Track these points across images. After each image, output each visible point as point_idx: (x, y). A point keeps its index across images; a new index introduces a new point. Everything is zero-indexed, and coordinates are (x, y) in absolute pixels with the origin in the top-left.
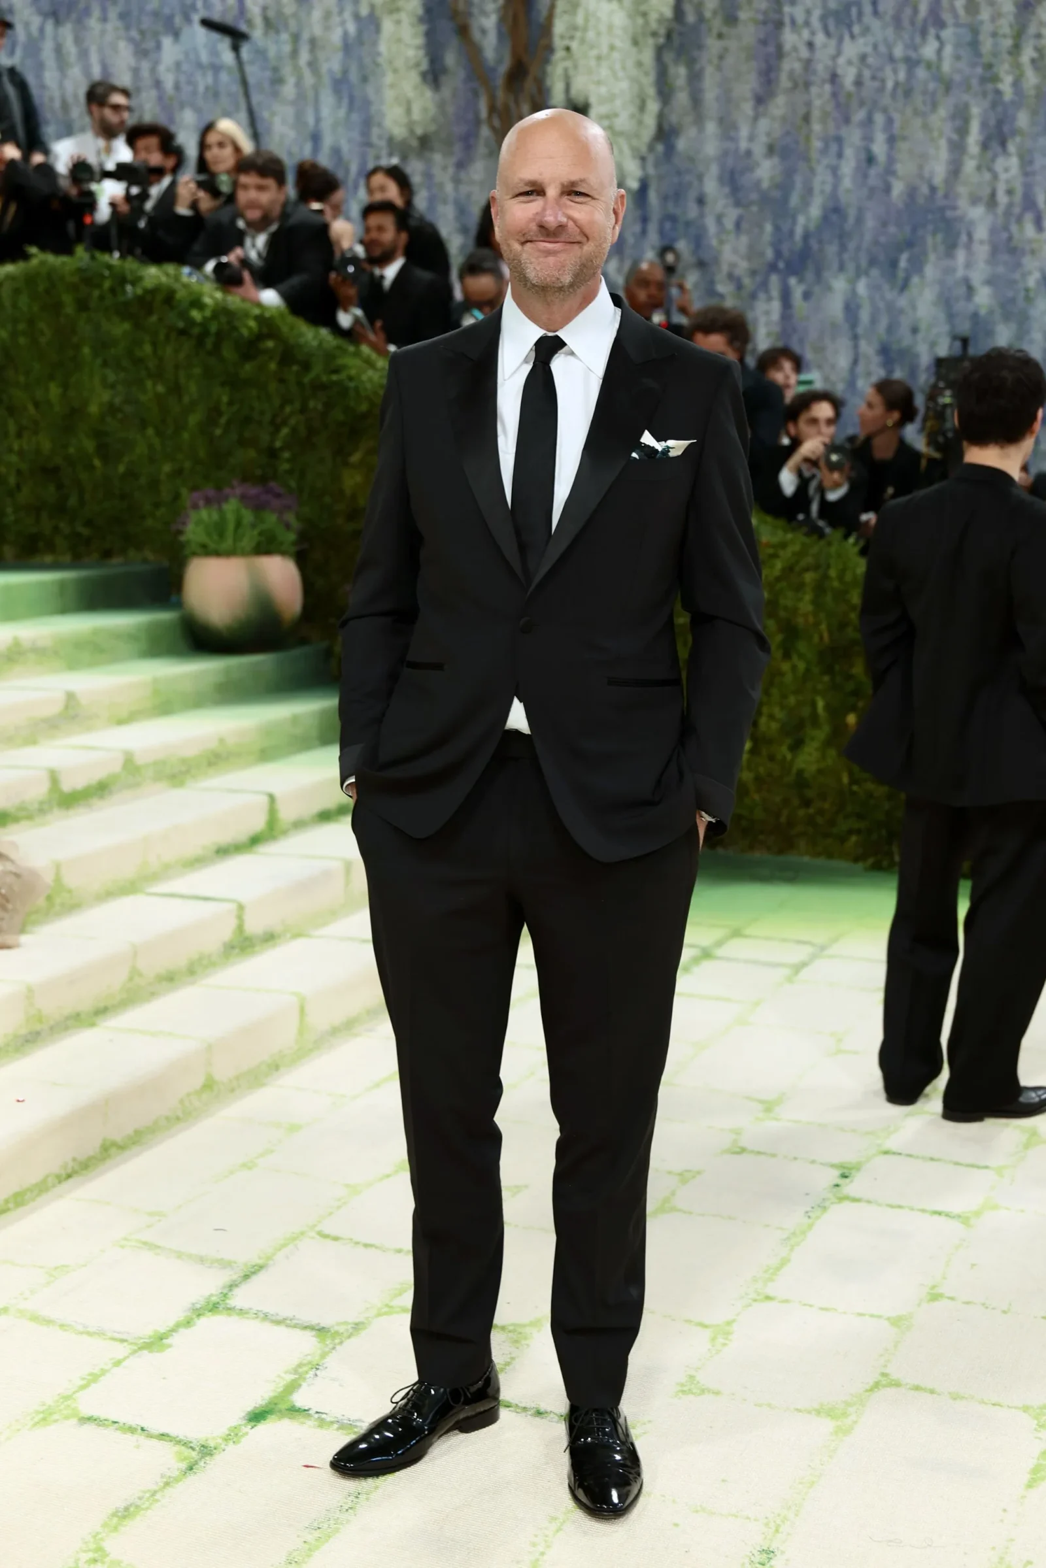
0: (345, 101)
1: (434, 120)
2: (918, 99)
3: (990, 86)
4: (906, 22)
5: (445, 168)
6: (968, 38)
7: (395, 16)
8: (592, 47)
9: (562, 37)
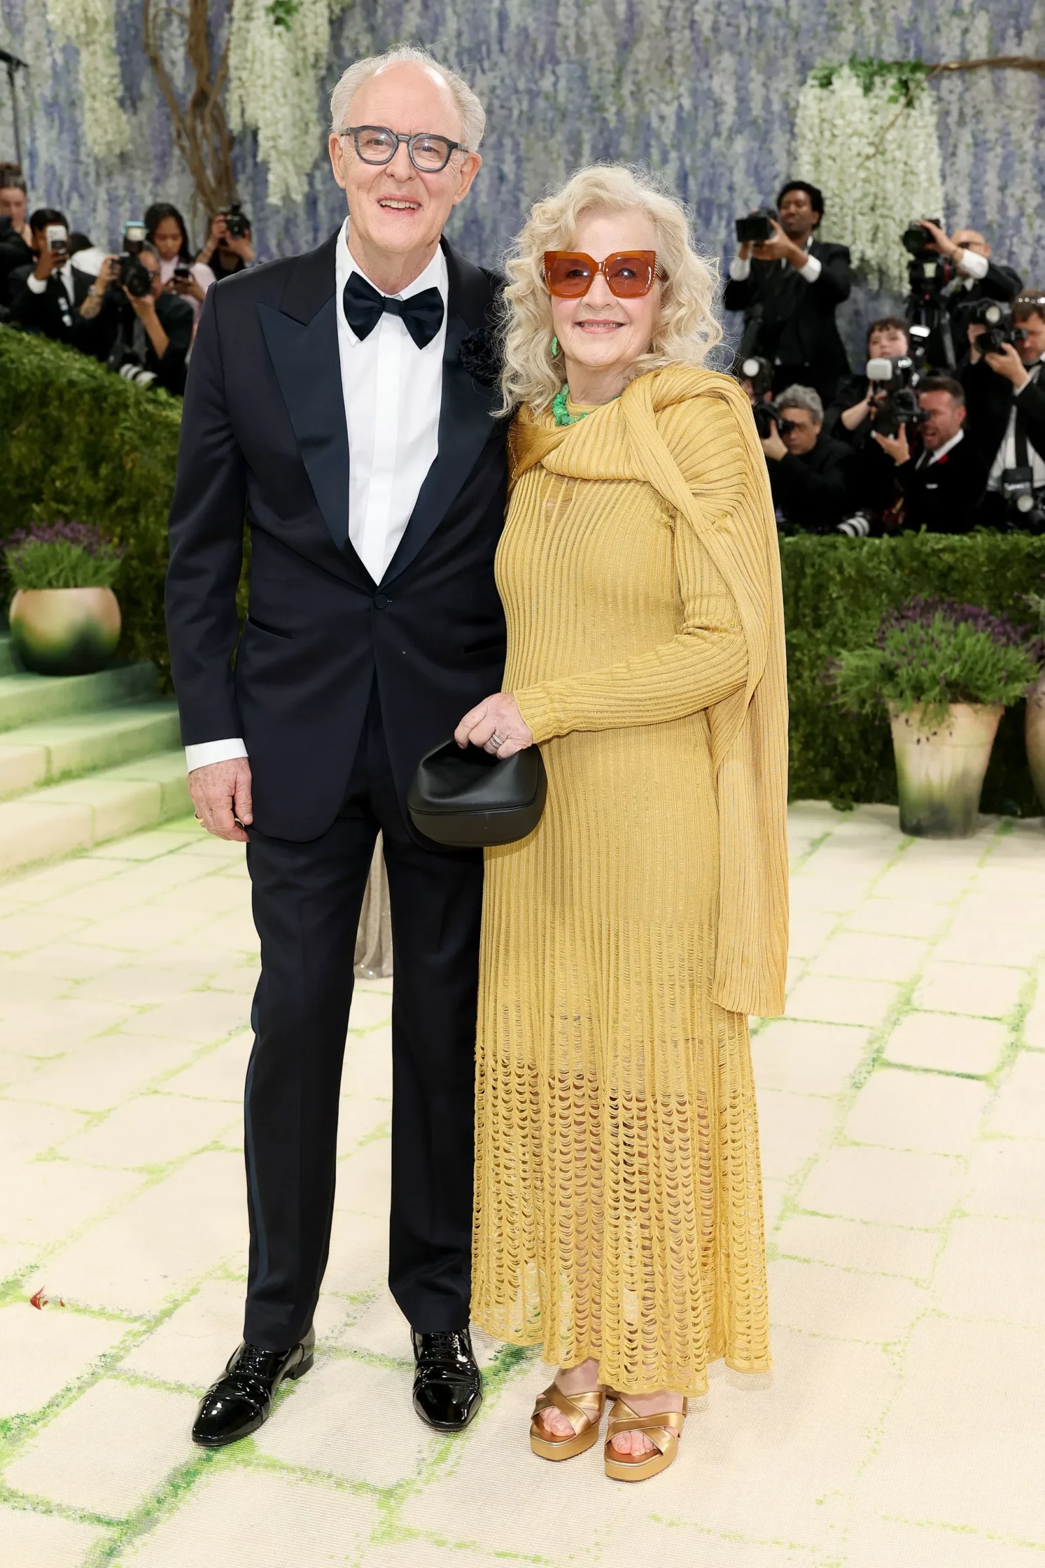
0: (57, 123)
1: (133, 140)
2: (539, 126)
3: (597, 115)
4: (527, 60)
5: (144, 183)
6: (578, 73)
7: (91, 48)
8: (259, 77)
9: (236, 68)
